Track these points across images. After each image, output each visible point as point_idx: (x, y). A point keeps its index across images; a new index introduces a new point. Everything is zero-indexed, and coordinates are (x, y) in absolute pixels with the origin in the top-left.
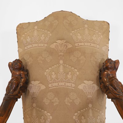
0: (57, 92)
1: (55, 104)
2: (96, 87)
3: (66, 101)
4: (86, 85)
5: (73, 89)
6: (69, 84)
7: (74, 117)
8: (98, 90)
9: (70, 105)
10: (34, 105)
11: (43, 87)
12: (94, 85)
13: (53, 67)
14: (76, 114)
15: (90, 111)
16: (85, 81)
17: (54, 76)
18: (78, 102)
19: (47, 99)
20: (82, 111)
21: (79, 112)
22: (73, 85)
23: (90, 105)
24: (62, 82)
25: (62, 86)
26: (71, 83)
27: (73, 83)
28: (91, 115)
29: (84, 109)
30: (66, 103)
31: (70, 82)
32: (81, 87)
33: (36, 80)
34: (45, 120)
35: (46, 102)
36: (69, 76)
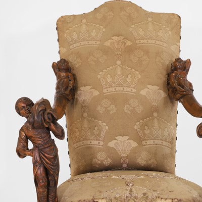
0: (113, 99)
1: (111, 113)
2: (163, 94)
3: (125, 108)
4: (150, 90)
5: (133, 95)
6: (128, 89)
7: (136, 127)
8: (165, 98)
9: (130, 113)
10: (85, 115)
11: (96, 93)
12: (160, 91)
13: (108, 69)
14: (138, 123)
15: (156, 120)
16: (149, 86)
17: (109, 80)
18: (140, 109)
19: (101, 106)
20: (145, 120)
21: (141, 121)
22: (134, 90)
23: (155, 114)
24: (119, 86)
25: (119, 91)
26: (132, 87)
27: (134, 88)
28: (156, 125)
29: (148, 118)
30: (126, 111)
31: (129, 87)
32: (143, 92)
33: (87, 85)
34: (100, 130)
35: (100, 110)
36: (129, 80)
